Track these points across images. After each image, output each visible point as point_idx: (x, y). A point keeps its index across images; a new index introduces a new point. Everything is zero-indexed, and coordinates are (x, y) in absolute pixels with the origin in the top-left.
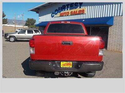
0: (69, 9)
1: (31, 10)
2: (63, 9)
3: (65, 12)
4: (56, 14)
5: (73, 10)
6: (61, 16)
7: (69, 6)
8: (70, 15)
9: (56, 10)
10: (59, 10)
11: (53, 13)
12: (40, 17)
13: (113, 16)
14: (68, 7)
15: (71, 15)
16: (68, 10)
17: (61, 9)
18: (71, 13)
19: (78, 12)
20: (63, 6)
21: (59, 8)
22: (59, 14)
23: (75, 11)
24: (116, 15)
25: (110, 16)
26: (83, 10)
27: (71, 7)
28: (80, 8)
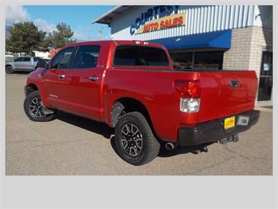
0: (158, 16)
1: (98, 22)
2: (148, 17)
3: (152, 22)
4: (138, 28)
5: (165, 19)
6: (146, 31)
7: (159, 10)
8: (159, 28)
9: (138, 20)
10: (142, 19)
11: (133, 27)
12: (113, 36)
13: (230, 28)
14: (156, 13)
15: (162, 29)
16: (156, 18)
17: (146, 18)
18: (161, 25)
19: (172, 23)
20: (149, 11)
21: (142, 14)
22: (142, 27)
23: (167, 21)
24: (235, 27)
25: (226, 28)
26: (181, 18)
27: (161, 11)
28: (176, 12)
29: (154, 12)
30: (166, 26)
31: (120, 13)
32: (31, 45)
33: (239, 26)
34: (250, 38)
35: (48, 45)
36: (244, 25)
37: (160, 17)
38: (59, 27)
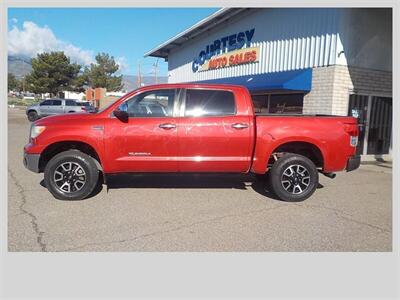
0: (226, 49)
1: (151, 55)
2: (215, 50)
3: (219, 57)
4: (202, 63)
5: (235, 53)
6: (212, 68)
7: (227, 43)
9: (202, 54)
10: (208, 52)
11: (196, 62)
12: (171, 73)
13: (311, 66)
14: (225, 45)
15: (231, 66)
16: (224, 51)
17: (212, 51)
19: (243, 58)
20: (215, 42)
21: (208, 47)
23: (237, 56)
24: (316, 65)
25: (306, 67)
26: (254, 53)
27: (231, 44)
28: (249, 46)
29: (222, 44)
30: (236, 62)
31: (180, 45)
32: (59, 83)
33: (321, 64)
34: (333, 79)
35: (84, 84)
36: (326, 64)
37: (229, 50)
38: (99, 59)
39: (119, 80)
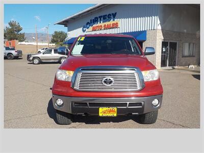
1: (58, 24)
2: (95, 22)
3: (98, 25)
5: (107, 23)
7: (102, 18)
8: (103, 29)
9: (88, 23)
10: (91, 23)
11: (84, 27)
12: (69, 32)
13: (146, 30)
15: (105, 29)
16: (100, 22)
17: (93, 22)
18: (104, 27)
19: (111, 26)
20: (95, 18)
21: (91, 20)
22: (91, 28)
23: (108, 25)
24: (148, 29)
25: (144, 30)
26: (117, 23)
28: (114, 20)
29: (99, 19)
30: (107, 28)
33: (150, 29)
34: (156, 35)
36: (153, 29)
37: (103, 22)
39: (23, 35)
